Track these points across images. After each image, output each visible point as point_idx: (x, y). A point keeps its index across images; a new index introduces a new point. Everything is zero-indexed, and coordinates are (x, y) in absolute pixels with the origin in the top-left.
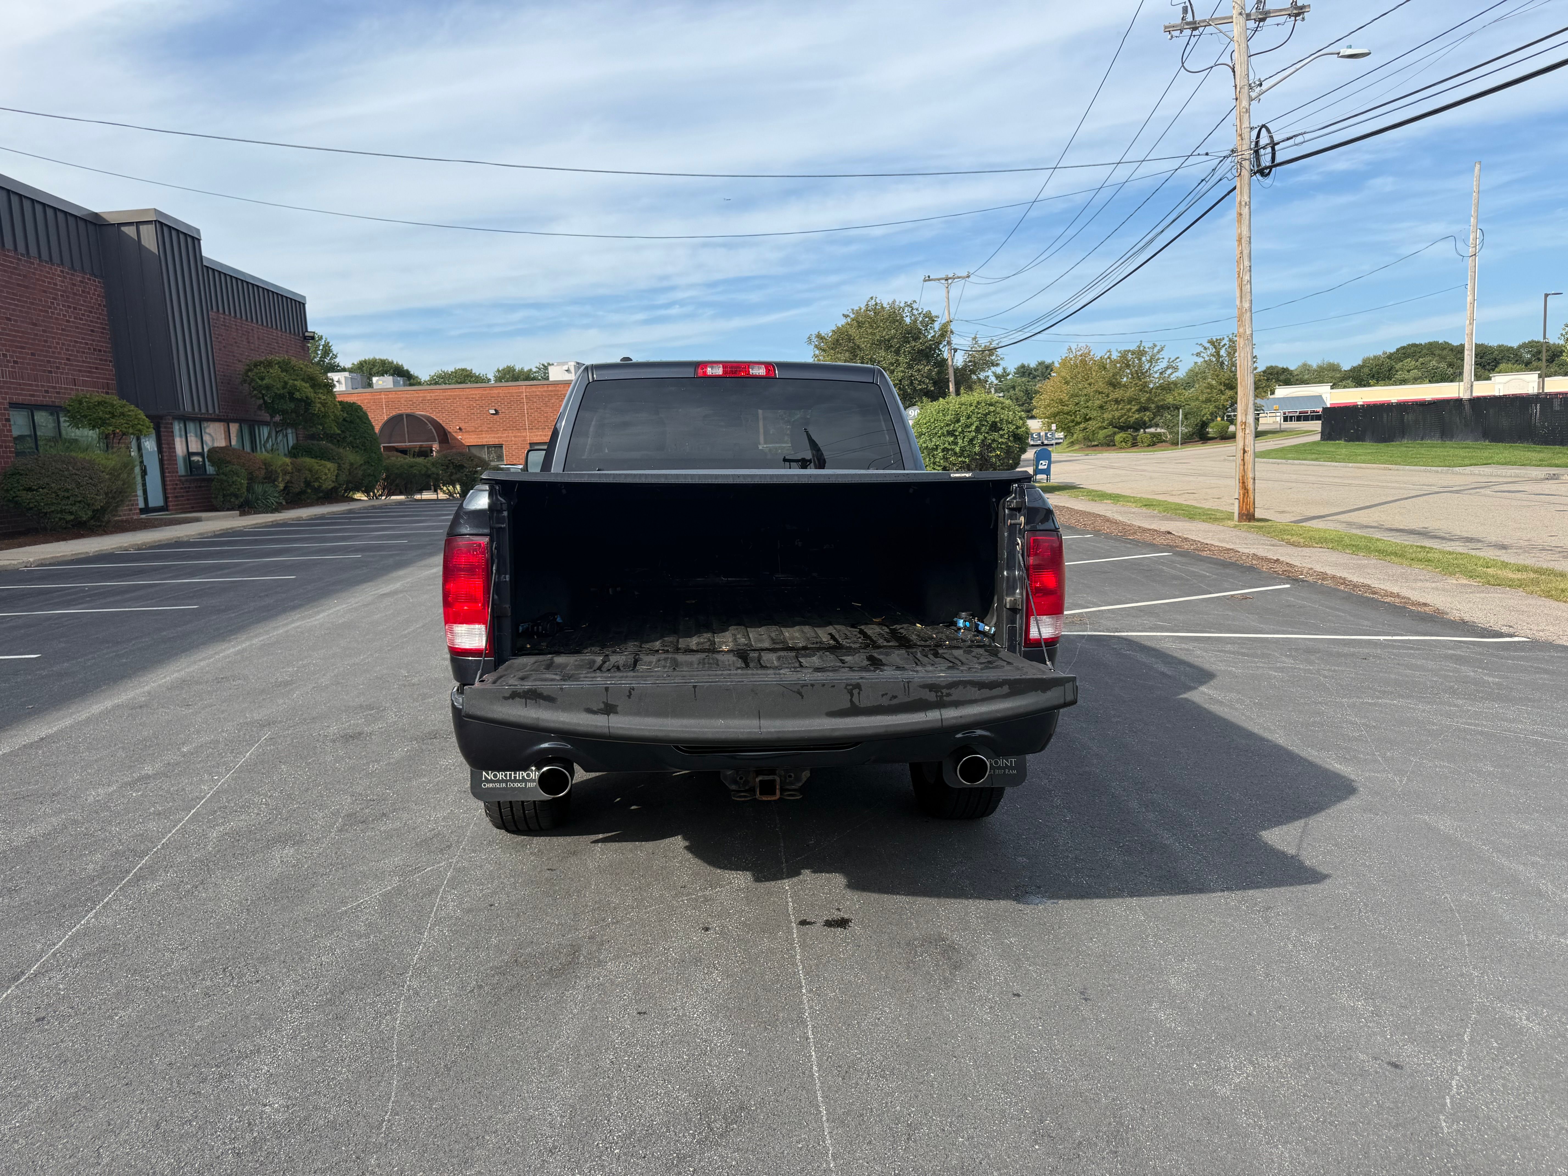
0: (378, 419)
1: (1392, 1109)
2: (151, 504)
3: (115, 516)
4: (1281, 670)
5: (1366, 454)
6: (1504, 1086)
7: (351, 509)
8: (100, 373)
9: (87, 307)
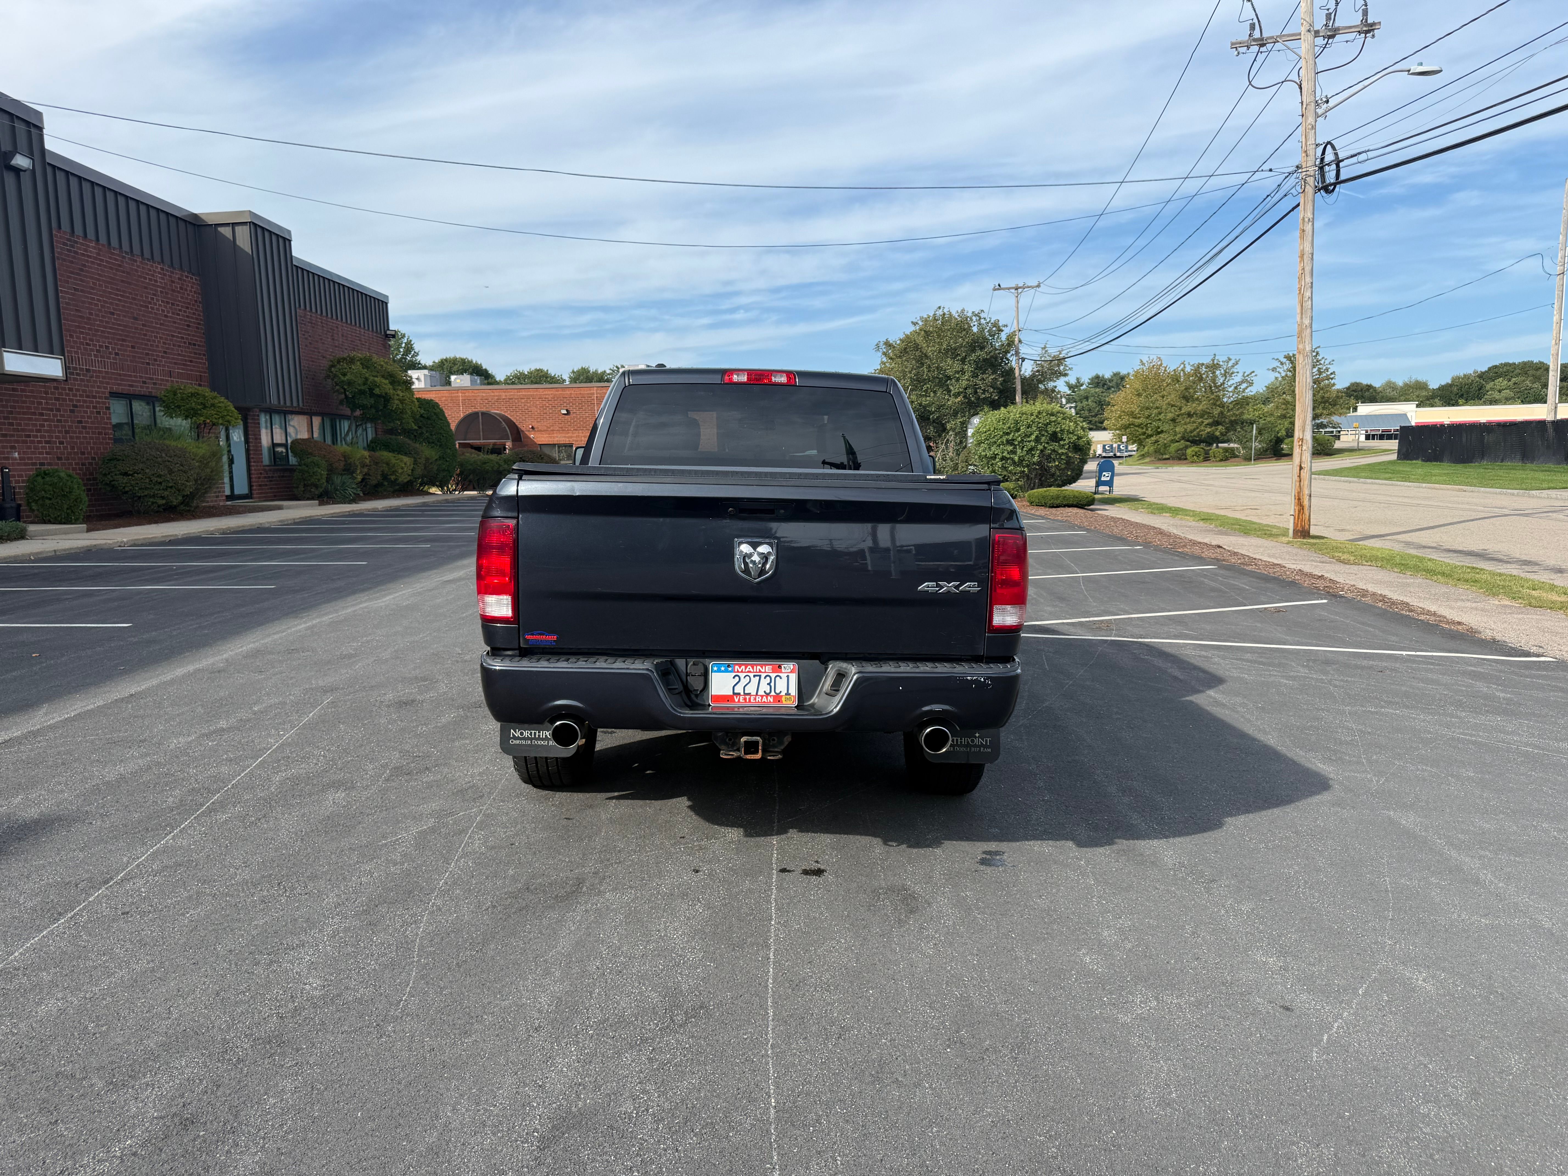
0: (454, 417)
1: (1272, 1041)
2: (237, 492)
3: (203, 501)
4: (1294, 678)
5: (1440, 475)
6: (1381, 1030)
7: (424, 502)
8: (194, 366)
9: (184, 303)
